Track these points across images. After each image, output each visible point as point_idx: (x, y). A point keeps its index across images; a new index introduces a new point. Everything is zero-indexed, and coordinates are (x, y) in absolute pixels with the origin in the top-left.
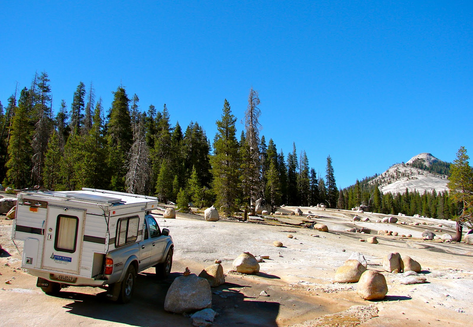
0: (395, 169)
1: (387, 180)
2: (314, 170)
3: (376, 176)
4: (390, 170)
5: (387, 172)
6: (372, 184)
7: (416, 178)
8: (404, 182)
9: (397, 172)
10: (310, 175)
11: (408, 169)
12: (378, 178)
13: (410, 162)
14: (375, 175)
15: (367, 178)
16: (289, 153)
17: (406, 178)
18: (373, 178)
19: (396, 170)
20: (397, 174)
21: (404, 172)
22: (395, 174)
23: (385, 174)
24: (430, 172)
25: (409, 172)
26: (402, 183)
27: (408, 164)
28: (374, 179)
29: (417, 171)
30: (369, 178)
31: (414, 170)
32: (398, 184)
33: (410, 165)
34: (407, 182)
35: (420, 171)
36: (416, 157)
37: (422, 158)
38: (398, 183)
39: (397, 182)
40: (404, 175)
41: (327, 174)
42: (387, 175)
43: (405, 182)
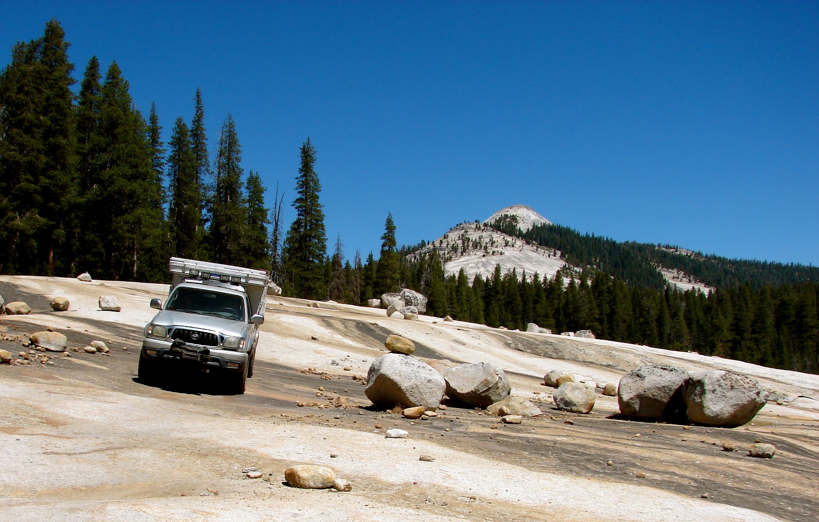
0: (461, 234)
1: (444, 254)
2: (257, 178)
3: (423, 244)
4: (450, 235)
5: (445, 238)
6: (413, 259)
7: (501, 254)
8: (476, 260)
9: (465, 240)
10: (245, 193)
11: (486, 236)
12: (425, 250)
13: (491, 220)
14: (420, 243)
15: (404, 247)
16: (180, 120)
17: (480, 253)
18: (414, 250)
19: (463, 235)
20: (463, 243)
21: (478, 240)
22: (460, 242)
23: (441, 242)
24: (528, 243)
25: (487, 240)
26: (474, 262)
27: (485, 225)
28: (419, 251)
29: (504, 238)
30: (409, 248)
31: (498, 237)
32: (466, 263)
33: (491, 226)
34: (483, 259)
35: (509, 239)
36: (503, 213)
37: (515, 214)
38: (466, 261)
39: (463, 259)
40: (476, 245)
41: (300, 196)
42: (444, 245)
43: (480, 260)
